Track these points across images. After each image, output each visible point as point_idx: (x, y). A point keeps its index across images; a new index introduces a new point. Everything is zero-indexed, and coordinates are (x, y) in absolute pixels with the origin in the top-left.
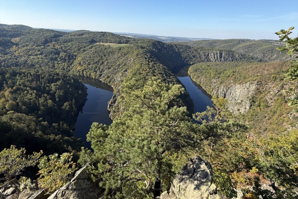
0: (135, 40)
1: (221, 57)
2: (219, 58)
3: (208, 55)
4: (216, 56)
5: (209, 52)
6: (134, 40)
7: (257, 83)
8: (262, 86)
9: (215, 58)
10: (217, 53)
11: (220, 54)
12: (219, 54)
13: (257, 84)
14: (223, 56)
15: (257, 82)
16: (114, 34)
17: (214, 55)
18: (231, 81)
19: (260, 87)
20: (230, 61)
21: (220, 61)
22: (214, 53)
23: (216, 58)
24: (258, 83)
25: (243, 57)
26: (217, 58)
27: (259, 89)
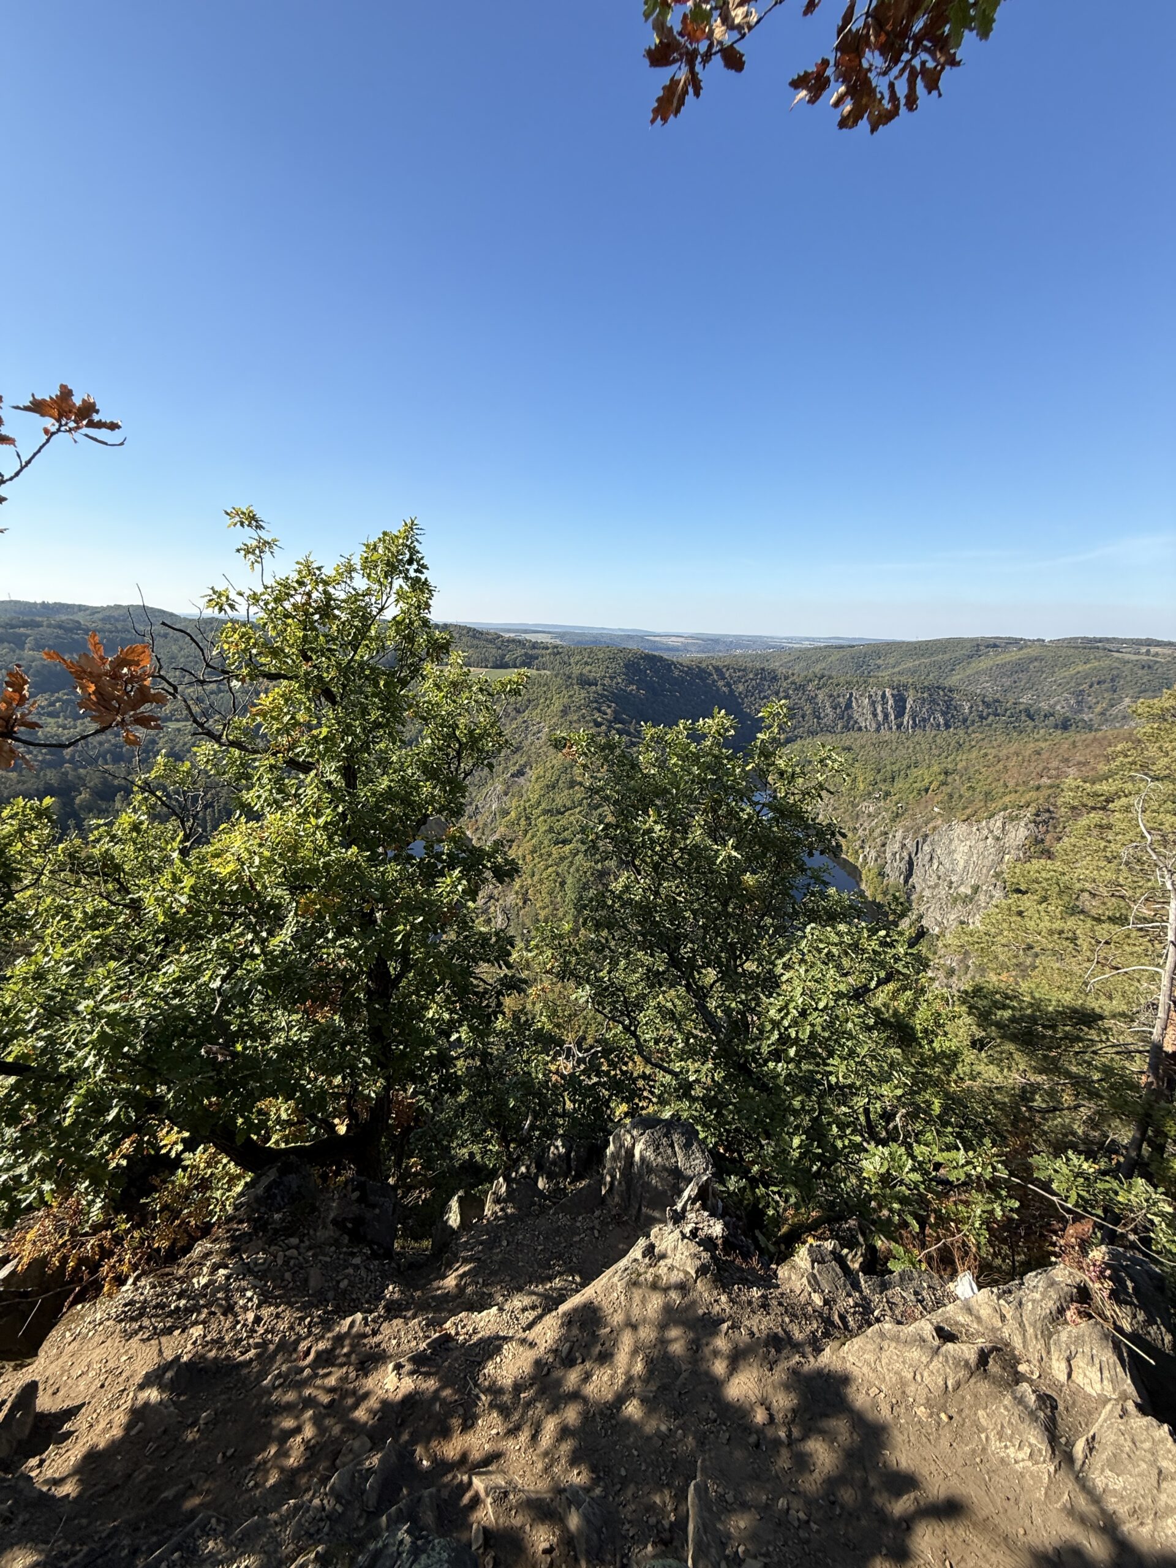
0: (559, 653)
1: (900, 714)
2: (893, 717)
3: (849, 706)
4: (879, 709)
5: (851, 694)
6: (556, 651)
7: (1032, 818)
8: (1055, 828)
9: (875, 715)
10: (884, 696)
11: (895, 701)
12: (891, 702)
13: (1035, 822)
14: (908, 706)
15: (1034, 811)
16: (481, 633)
17: (873, 703)
18: (936, 809)
19: (1047, 831)
20: (939, 725)
21: (899, 727)
22: (870, 696)
23: (880, 717)
24: (1038, 815)
25: (990, 709)
26: (886, 716)
27: (1042, 841)
